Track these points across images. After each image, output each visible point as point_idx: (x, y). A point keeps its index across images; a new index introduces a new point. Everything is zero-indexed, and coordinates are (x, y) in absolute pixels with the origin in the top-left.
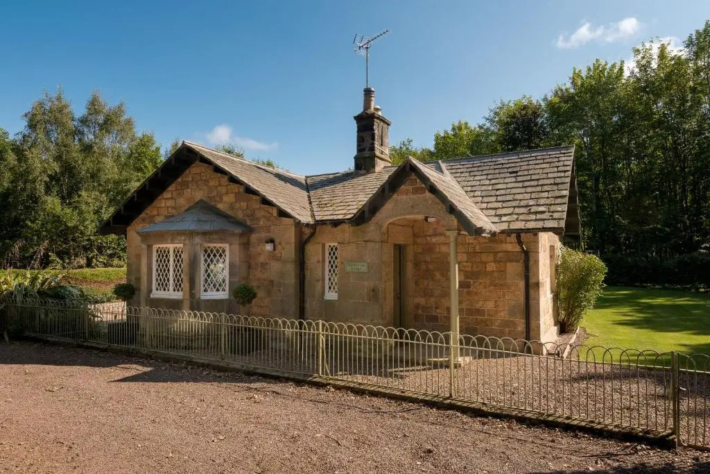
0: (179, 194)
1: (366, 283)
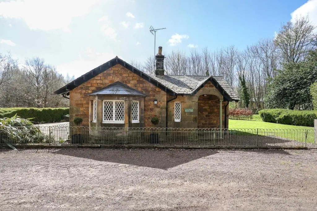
0: (105, 78)
1: (192, 116)
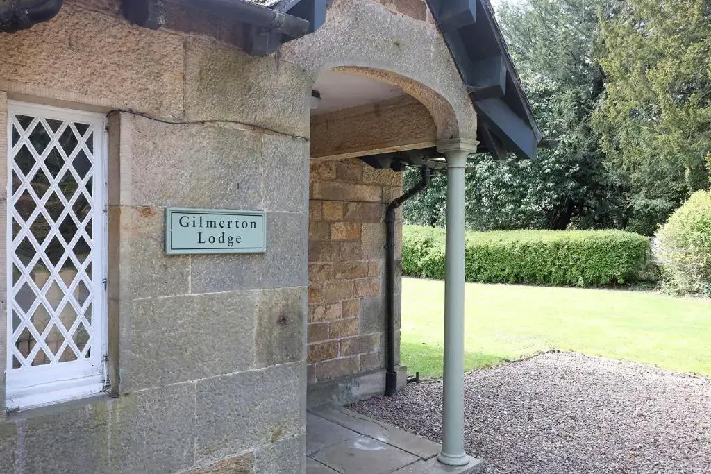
1: (256, 297)
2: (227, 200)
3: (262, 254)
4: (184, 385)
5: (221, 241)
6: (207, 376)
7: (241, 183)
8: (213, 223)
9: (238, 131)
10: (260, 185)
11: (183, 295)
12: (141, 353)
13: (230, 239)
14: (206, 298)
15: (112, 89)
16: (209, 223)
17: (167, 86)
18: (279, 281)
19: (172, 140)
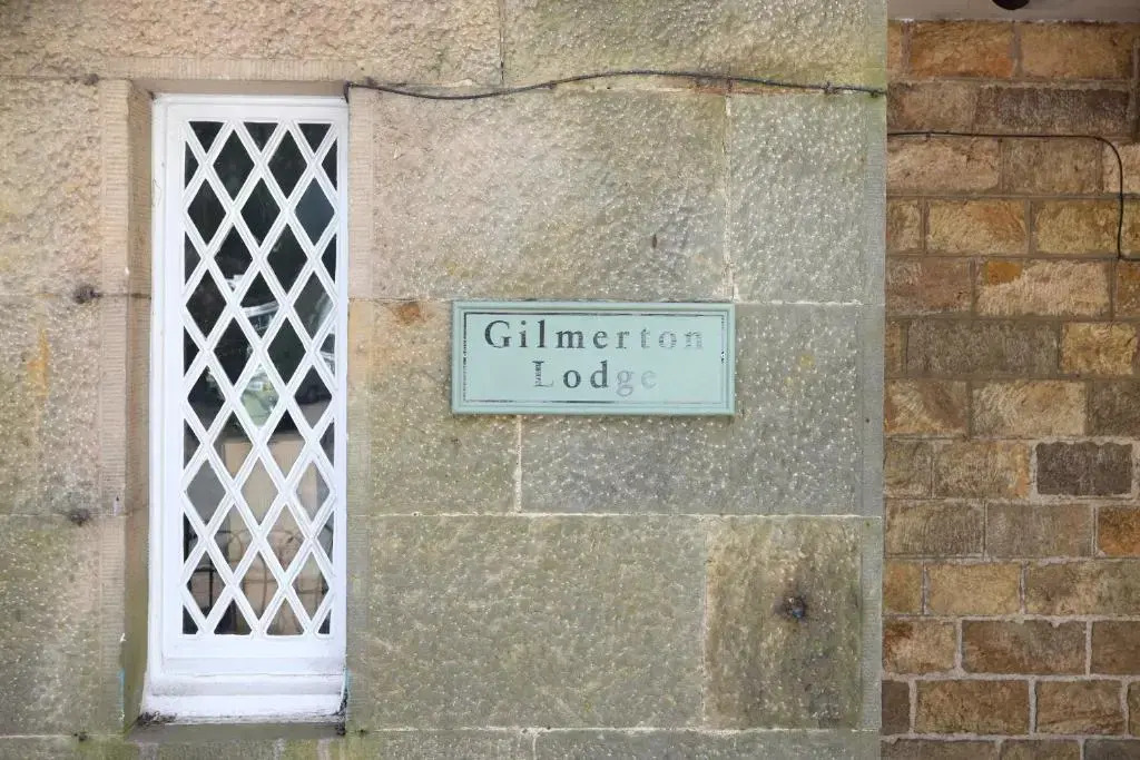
2: (621, 274)
3: (729, 419)
4: (502, 735)
5: (599, 380)
6: (563, 724)
7: (662, 230)
8: (576, 337)
9: (652, 97)
10: (720, 233)
11: (500, 514)
12: (396, 640)
13: (624, 377)
14: (560, 526)
15: (330, 39)
16: (565, 338)
17: (457, 10)
18: (781, 494)
19: (469, 138)
